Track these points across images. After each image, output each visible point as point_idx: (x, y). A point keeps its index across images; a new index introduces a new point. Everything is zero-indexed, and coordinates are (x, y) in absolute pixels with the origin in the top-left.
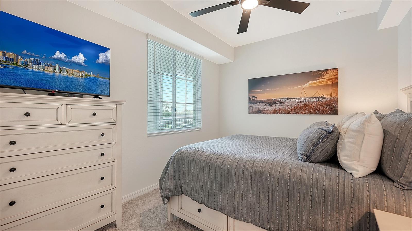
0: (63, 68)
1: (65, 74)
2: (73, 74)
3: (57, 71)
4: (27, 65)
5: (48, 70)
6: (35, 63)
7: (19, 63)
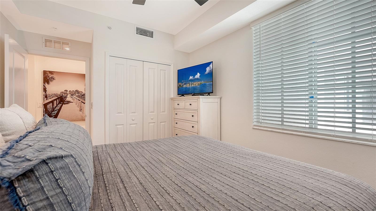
0: (192, 83)
1: (193, 85)
2: (195, 85)
3: (190, 85)
4: (183, 86)
5: (188, 86)
6: (185, 84)
7: (182, 86)
